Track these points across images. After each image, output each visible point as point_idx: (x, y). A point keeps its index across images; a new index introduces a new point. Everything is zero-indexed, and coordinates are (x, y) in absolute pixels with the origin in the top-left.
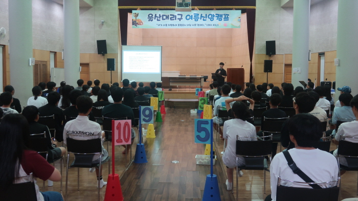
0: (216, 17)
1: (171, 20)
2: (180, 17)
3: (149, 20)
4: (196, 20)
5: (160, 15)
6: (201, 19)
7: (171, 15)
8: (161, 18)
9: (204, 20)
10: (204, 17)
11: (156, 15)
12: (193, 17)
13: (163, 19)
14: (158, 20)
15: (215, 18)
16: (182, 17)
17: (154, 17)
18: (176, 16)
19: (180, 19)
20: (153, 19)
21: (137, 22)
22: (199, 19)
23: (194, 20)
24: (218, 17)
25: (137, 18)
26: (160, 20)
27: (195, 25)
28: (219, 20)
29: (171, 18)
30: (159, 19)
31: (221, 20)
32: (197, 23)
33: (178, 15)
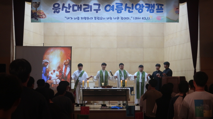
0: (146, 7)
1: (85, 11)
2: (96, 7)
3: (54, 12)
4: (119, 11)
5: (69, 5)
6: (125, 10)
7: (84, 5)
8: (71, 8)
9: (129, 11)
10: (130, 8)
11: (64, 5)
12: (115, 8)
13: (74, 10)
14: (66, 12)
15: (145, 9)
16: (99, 7)
17: (61, 7)
18: (91, 6)
19: (97, 11)
20: (61, 10)
21: (38, 14)
22: (123, 11)
23: (116, 11)
24: (148, 8)
25: (38, 9)
26: (69, 12)
27: (118, 18)
28: (150, 12)
29: (84, 9)
30: (68, 10)
31: (153, 12)
32: (120, 15)
33: (95, 4)
